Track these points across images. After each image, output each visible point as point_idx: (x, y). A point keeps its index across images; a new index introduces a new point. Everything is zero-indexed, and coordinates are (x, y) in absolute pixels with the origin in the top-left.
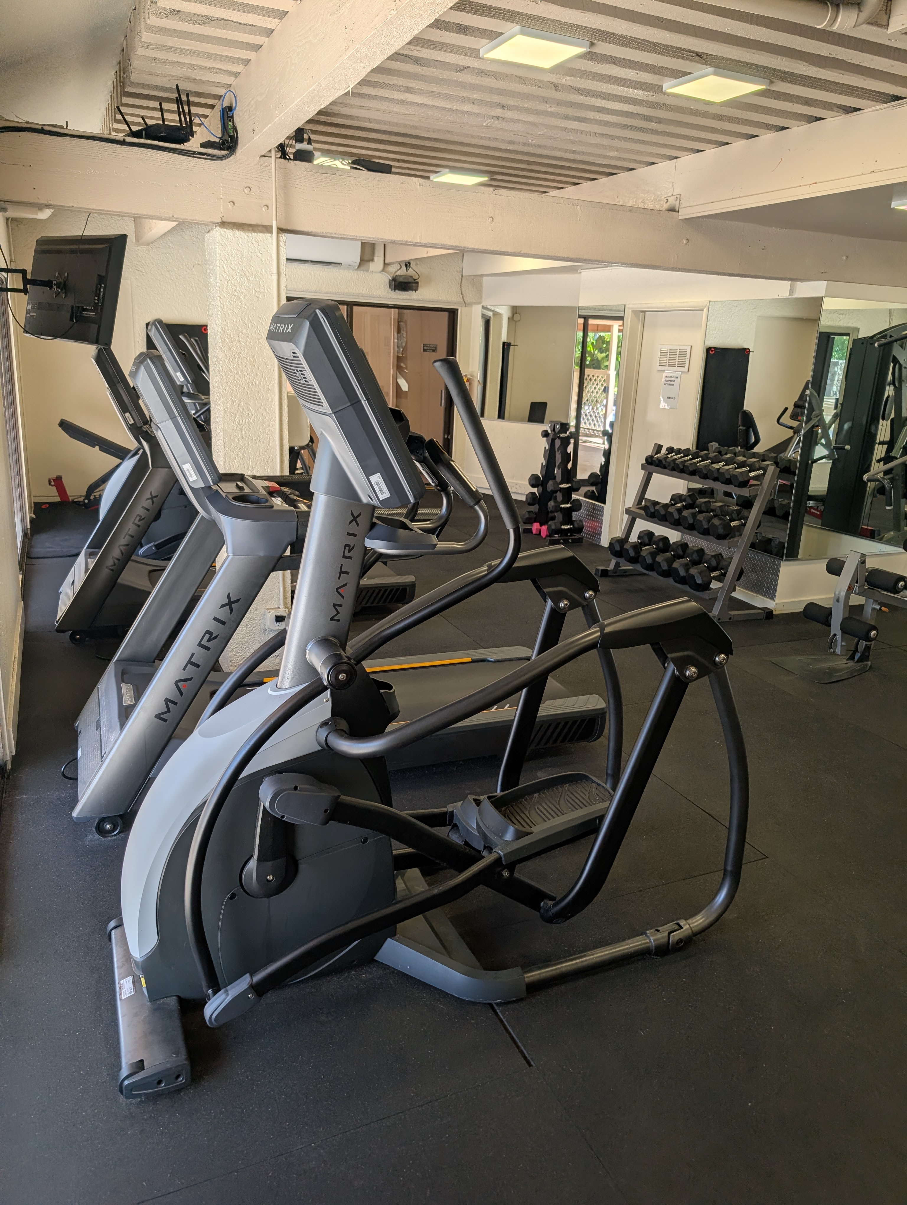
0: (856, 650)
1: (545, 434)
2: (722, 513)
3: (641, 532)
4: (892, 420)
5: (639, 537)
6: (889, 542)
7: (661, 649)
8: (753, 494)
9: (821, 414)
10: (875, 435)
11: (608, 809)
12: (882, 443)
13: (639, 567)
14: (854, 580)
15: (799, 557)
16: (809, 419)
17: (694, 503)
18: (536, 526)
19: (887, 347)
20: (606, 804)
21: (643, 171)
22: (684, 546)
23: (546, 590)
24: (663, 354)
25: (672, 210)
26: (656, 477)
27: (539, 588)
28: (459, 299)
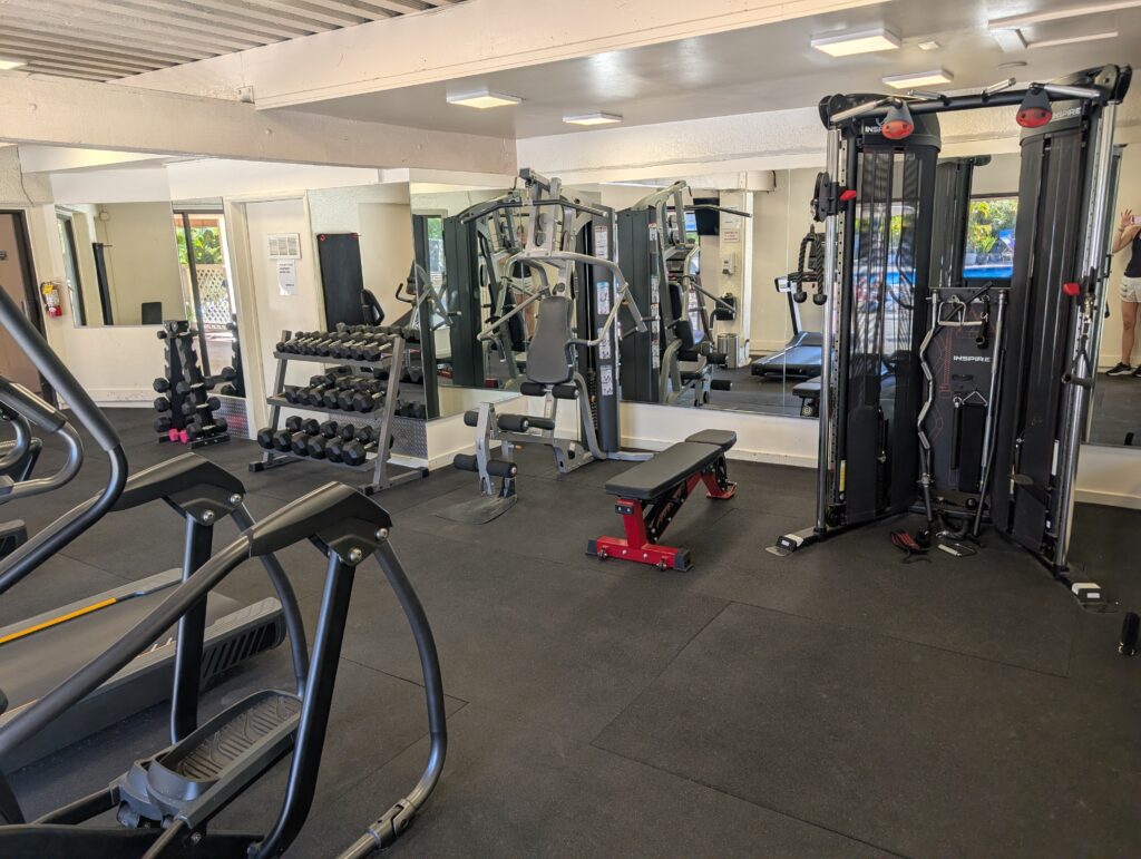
0: (503, 487)
1: (162, 335)
2: (361, 389)
3: (288, 419)
4: (490, 286)
5: (287, 425)
6: (510, 389)
7: (319, 540)
8: (387, 365)
9: (430, 287)
10: (479, 300)
11: (299, 721)
12: (485, 306)
13: (292, 454)
14: (489, 427)
15: (441, 415)
16: (421, 293)
17: (333, 383)
18: (173, 433)
19: (471, 224)
20: (296, 717)
21: (208, 62)
22: (333, 425)
23: (183, 505)
24: (272, 243)
25: (247, 101)
26: (291, 363)
27: (174, 505)
28: (24, 199)
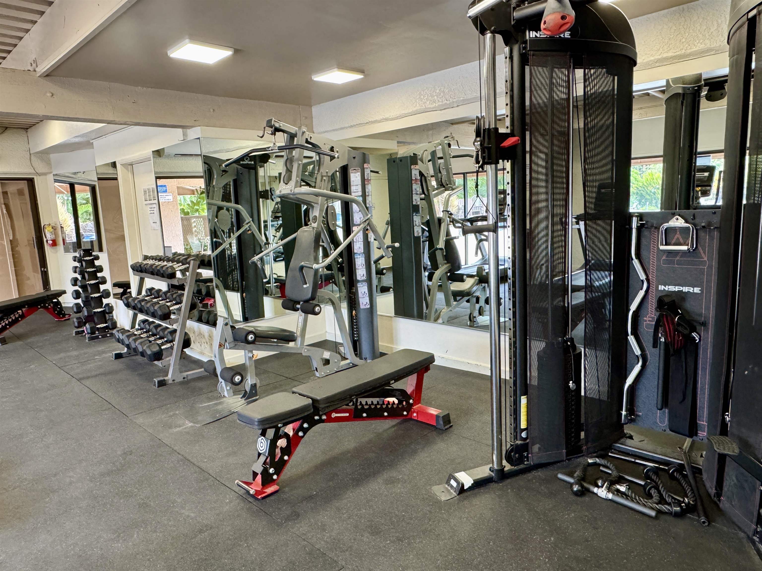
14: (223, 339)
28: (32, 171)
